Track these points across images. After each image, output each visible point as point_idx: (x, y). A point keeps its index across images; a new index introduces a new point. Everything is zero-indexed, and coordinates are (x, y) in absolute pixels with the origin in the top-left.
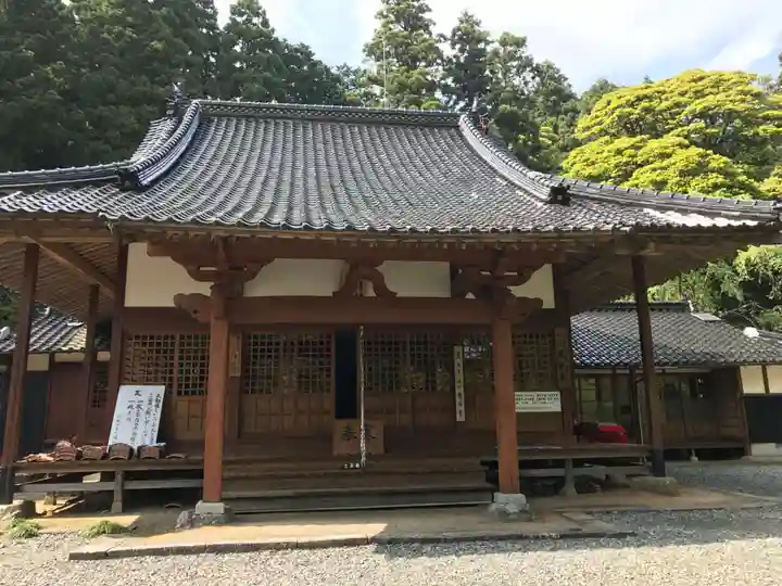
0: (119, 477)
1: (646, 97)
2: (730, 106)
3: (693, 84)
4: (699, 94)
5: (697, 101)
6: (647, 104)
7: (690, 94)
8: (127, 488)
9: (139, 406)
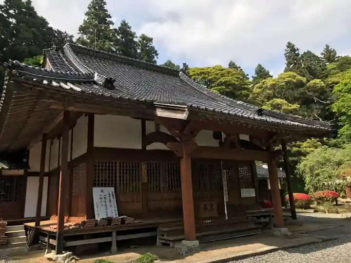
0: (114, 234)
1: (203, 73)
2: (233, 82)
3: (220, 71)
4: (222, 75)
5: (222, 78)
6: (204, 76)
7: (219, 75)
8: (118, 239)
9: (105, 198)
